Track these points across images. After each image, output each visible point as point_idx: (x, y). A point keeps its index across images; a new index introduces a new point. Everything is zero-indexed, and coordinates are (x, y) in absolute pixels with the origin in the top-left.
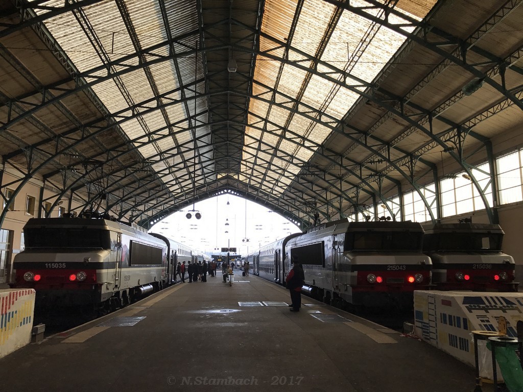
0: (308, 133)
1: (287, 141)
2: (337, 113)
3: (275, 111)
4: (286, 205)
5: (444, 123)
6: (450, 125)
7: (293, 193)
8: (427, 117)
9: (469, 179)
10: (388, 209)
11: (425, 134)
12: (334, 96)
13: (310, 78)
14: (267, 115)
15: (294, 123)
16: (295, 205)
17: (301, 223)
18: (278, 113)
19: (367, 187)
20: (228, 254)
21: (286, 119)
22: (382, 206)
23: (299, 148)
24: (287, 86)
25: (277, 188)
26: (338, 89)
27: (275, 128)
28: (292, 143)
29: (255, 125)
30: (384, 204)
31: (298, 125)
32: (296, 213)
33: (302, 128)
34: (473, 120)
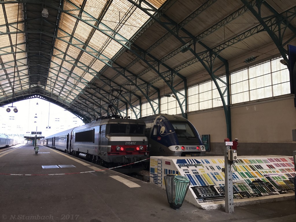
0: (91, 64)
1: (78, 68)
2: (109, 55)
3: (71, 49)
4: (75, 107)
5: (166, 68)
6: (168, 68)
7: (80, 100)
8: (157, 63)
9: (175, 98)
10: (134, 111)
11: (155, 72)
12: (108, 45)
13: (94, 32)
14: (66, 51)
15: (83, 58)
16: (81, 107)
17: (84, 118)
18: (73, 50)
19: (123, 99)
20: (36, 136)
21: (78, 55)
22: (131, 110)
23: (85, 73)
24: (80, 34)
25: (70, 96)
26: (111, 41)
27: (71, 59)
28: (81, 70)
29: (58, 56)
30: (132, 108)
31: (85, 59)
32: (81, 112)
33: (88, 61)
34: (179, 67)
